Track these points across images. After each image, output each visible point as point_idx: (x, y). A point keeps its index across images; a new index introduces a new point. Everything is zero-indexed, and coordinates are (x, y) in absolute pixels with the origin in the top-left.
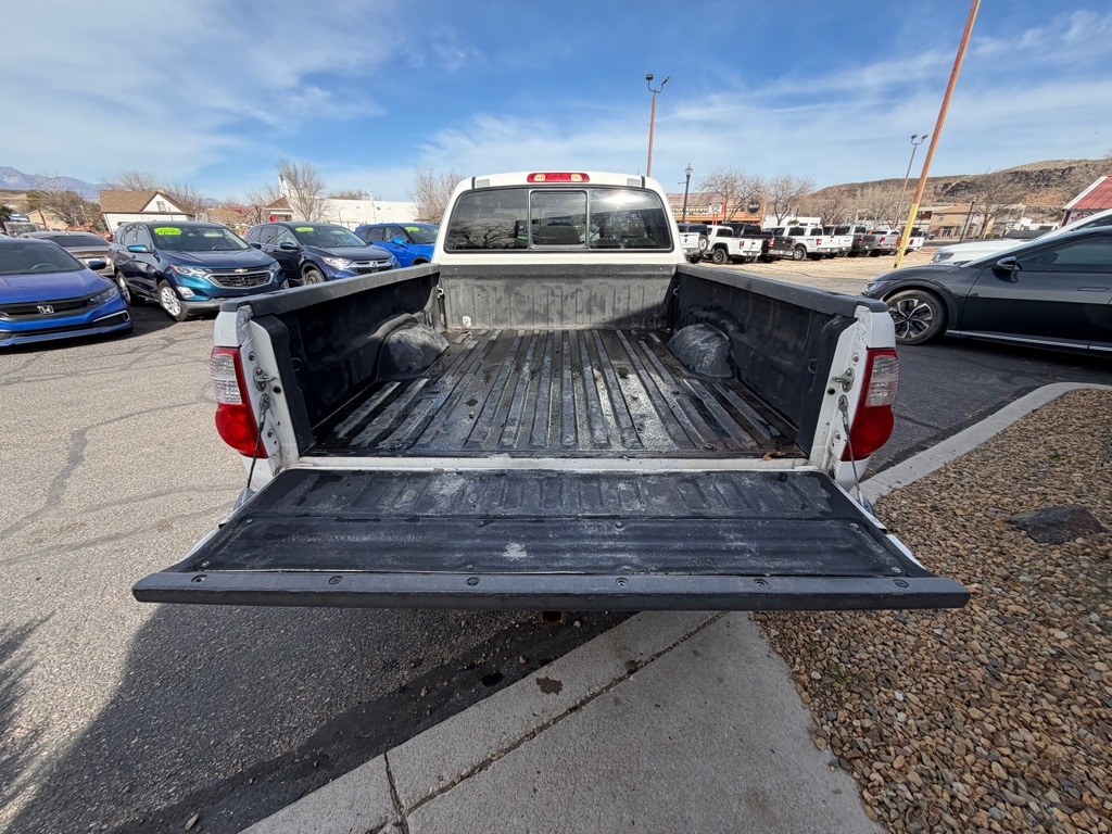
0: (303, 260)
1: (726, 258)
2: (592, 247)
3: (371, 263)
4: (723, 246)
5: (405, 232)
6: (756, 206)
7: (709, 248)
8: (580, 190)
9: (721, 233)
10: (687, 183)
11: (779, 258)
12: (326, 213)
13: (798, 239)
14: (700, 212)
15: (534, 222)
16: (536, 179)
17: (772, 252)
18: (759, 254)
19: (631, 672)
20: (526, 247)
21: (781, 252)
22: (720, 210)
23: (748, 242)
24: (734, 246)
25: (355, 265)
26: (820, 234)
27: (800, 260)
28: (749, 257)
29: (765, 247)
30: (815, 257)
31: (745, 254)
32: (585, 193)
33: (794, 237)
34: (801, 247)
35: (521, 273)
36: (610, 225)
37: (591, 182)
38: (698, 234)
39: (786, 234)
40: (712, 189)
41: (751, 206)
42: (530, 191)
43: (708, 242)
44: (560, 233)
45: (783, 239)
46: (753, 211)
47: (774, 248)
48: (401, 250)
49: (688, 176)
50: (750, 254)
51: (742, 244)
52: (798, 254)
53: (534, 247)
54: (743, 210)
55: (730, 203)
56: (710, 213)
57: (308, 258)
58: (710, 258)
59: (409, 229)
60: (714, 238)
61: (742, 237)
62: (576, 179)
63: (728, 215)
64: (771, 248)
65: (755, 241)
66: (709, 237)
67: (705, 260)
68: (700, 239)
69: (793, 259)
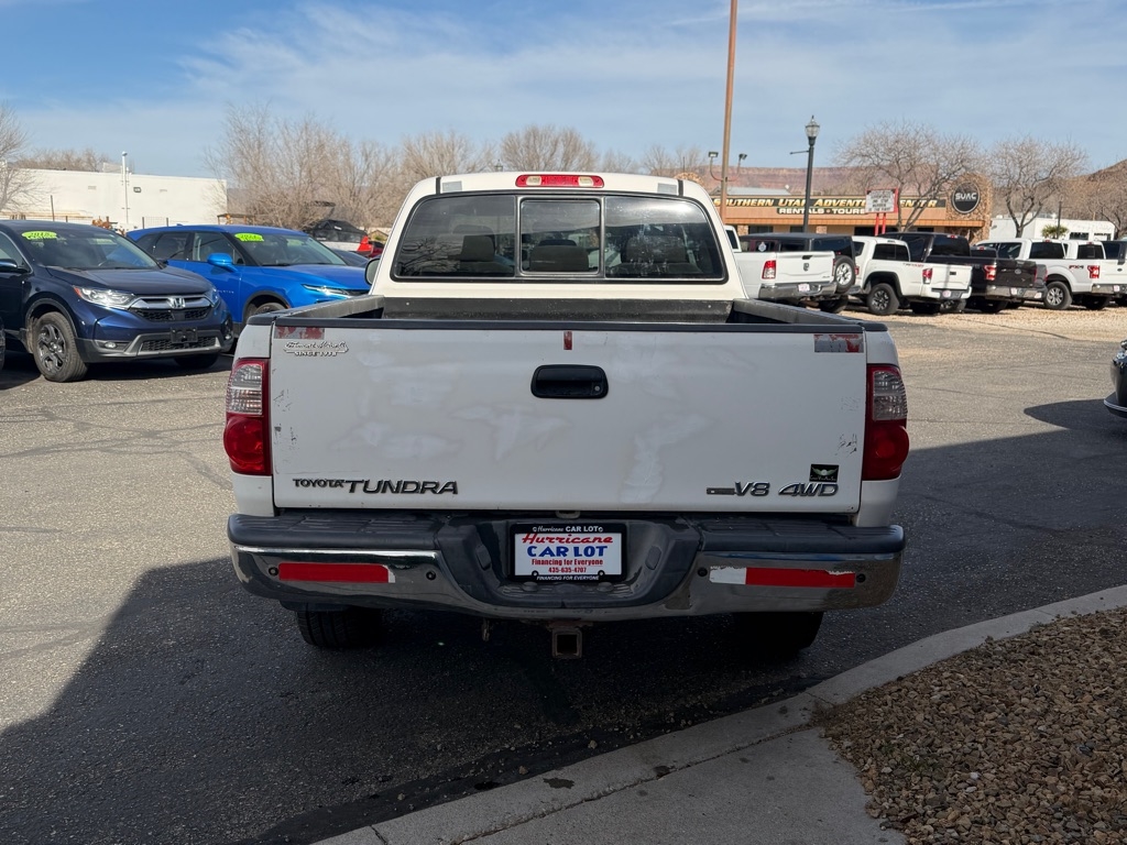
0: (33, 292)
1: (896, 303)
2: (608, 276)
3: (172, 300)
4: (891, 279)
5: (236, 243)
6: (970, 197)
7: (860, 282)
8: (592, 198)
9: (882, 252)
10: (811, 152)
11: (1013, 304)
12: (19, 197)
13: (1052, 266)
14: (846, 206)
15: (525, 238)
16: (528, 183)
17: (994, 290)
18: (966, 296)
19: (660, 776)
20: (512, 275)
21: (1014, 291)
22: (890, 204)
23: (940, 270)
24: (911, 278)
25: (139, 304)
26: (1099, 256)
27: (1058, 307)
28: (944, 300)
29: (978, 280)
30: (1092, 301)
31: (937, 295)
32: (599, 202)
33: (1039, 262)
34: (1057, 281)
35: (505, 310)
36: (633, 245)
37: (606, 187)
38: (832, 253)
39: (1024, 255)
40: (868, 162)
41: (959, 197)
42: (520, 198)
43: (855, 270)
44: (561, 255)
45: (1014, 266)
46: (966, 206)
47: (999, 282)
48: (226, 277)
49: (812, 140)
50: (948, 295)
51: (928, 275)
52: (1053, 296)
53: (523, 274)
54: (941, 204)
55: (910, 191)
56: (868, 209)
57: (43, 289)
58: (862, 303)
59: (242, 237)
60: (867, 263)
61: (930, 260)
62: (586, 184)
63: (906, 213)
64: (991, 283)
65: (954, 268)
66: (858, 260)
67: (852, 306)
68: (837, 263)
69: (1043, 305)
